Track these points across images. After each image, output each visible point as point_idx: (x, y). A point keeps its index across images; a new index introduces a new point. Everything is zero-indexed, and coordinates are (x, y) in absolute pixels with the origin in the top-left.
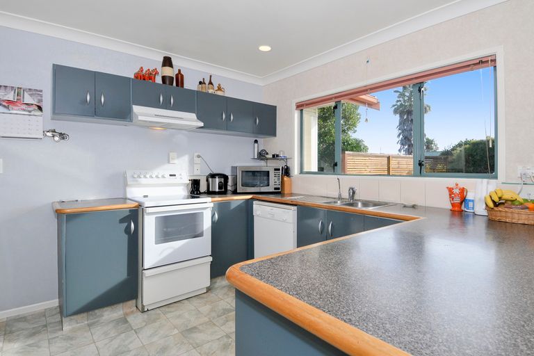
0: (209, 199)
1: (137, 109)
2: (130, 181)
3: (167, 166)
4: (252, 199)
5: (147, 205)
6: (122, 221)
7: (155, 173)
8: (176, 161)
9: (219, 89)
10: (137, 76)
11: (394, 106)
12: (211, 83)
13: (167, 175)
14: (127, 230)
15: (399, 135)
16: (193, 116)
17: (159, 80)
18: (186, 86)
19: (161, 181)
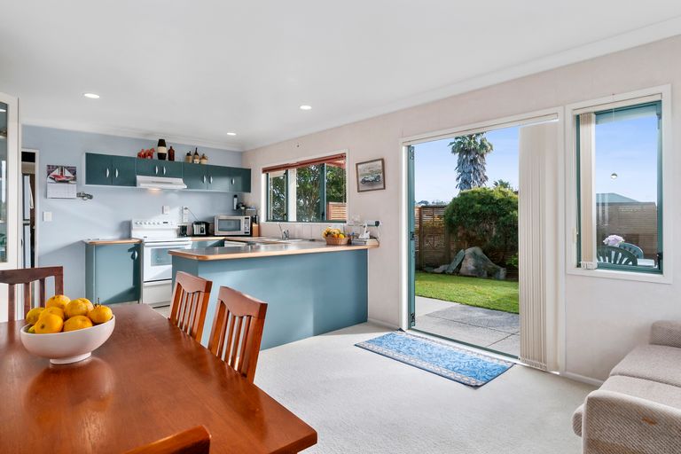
0: (190, 239)
1: (139, 178)
2: (134, 226)
3: (161, 216)
4: (224, 240)
5: (145, 241)
6: (130, 250)
7: (152, 221)
8: (168, 212)
9: (203, 157)
10: (139, 155)
11: (451, 144)
12: (196, 154)
13: (161, 223)
14: (133, 257)
15: (458, 179)
16: (181, 180)
17: (155, 156)
18: (176, 160)
19: (156, 227)
